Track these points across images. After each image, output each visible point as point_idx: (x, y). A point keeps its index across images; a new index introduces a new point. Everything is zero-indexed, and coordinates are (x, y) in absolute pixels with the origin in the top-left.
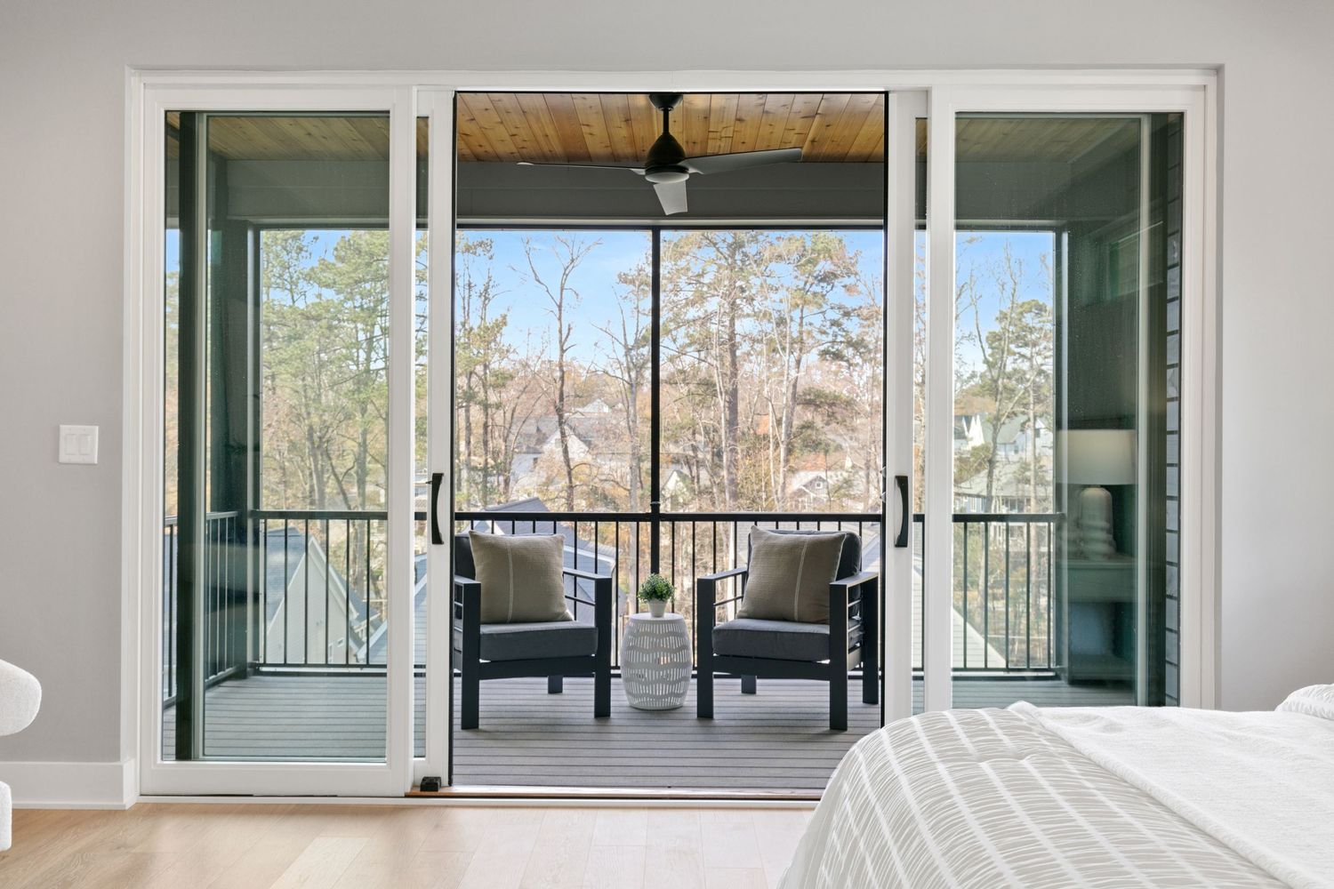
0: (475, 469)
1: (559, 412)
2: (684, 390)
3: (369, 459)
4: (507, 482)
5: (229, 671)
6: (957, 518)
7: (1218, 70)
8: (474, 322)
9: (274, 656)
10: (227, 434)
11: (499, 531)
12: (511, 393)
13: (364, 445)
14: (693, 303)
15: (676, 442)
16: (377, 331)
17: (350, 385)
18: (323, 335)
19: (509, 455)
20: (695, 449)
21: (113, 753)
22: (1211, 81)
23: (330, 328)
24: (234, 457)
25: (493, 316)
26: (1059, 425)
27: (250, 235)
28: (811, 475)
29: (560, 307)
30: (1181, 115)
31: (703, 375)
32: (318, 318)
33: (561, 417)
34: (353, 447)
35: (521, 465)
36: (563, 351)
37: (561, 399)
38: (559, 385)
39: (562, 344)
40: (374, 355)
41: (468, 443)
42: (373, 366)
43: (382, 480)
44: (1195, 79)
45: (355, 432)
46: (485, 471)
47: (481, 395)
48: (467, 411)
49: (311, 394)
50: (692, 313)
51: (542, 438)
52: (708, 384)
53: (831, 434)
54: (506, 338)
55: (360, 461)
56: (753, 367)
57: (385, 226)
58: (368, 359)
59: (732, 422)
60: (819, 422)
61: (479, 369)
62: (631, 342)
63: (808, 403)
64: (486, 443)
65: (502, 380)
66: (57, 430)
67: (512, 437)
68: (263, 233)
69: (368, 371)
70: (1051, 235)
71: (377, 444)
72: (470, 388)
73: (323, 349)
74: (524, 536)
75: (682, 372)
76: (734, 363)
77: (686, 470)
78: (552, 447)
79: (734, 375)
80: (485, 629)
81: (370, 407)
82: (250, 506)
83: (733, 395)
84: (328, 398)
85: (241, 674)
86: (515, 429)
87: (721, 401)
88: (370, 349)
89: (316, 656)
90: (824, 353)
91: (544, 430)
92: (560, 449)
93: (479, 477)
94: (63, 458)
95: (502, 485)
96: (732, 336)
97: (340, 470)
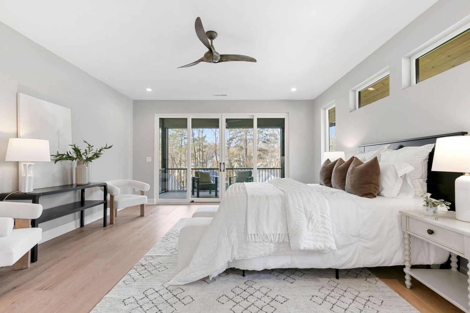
0: (201, 162)
1: (216, 152)
2: (238, 148)
3: (182, 161)
4: (207, 165)
5: (164, 191)
6: (258, 169)
7: (288, 113)
8: (200, 137)
9: (170, 189)
10: (164, 158)
11: (203, 171)
12: (207, 149)
13: (181, 158)
14: (239, 133)
15: (236, 157)
16: (183, 138)
17: (178, 148)
18: (173, 139)
19: (207, 161)
20: (240, 159)
21: (153, 198)
22: (288, 114)
23: (175, 138)
24: (165, 161)
25: (204, 135)
26: (281, 156)
27: (167, 129)
28: (261, 163)
29: (215, 134)
30: (284, 118)
31: (241, 146)
32: (173, 136)
33: (216, 153)
34: (179, 159)
35: (209, 162)
36: (216, 142)
37: (216, 150)
38: (215, 148)
39: (216, 141)
40: (182, 143)
41: (200, 158)
42: (182, 145)
43: (184, 165)
44: (286, 114)
45: (179, 156)
46: (203, 163)
47: (202, 150)
48: (199, 152)
49: (172, 150)
50: (239, 135)
51: (213, 157)
52: (242, 147)
53: (265, 156)
54: (206, 139)
55: (180, 161)
56: (250, 145)
57: (187, 128)
58: (181, 143)
59: (246, 154)
60: (262, 154)
61: (201, 145)
62: (228, 140)
63: (260, 151)
64: (203, 158)
65: (205, 147)
66: (146, 158)
67: (207, 157)
68: (169, 129)
69: (181, 145)
70: (280, 129)
71: (183, 158)
72: (200, 148)
73: (174, 141)
74: (206, 171)
75: (237, 145)
76: (246, 144)
77: (238, 163)
78: (215, 158)
79: (246, 146)
80: (200, 184)
81: (182, 152)
82: (167, 168)
83: (246, 149)
84: (175, 150)
85: (166, 192)
86: (208, 156)
87: (244, 150)
88: (182, 141)
89: (176, 189)
90: (263, 142)
91: (213, 155)
92: (216, 159)
93: (201, 164)
94: (147, 161)
95: (206, 165)
96: (246, 139)
97: (177, 163)
